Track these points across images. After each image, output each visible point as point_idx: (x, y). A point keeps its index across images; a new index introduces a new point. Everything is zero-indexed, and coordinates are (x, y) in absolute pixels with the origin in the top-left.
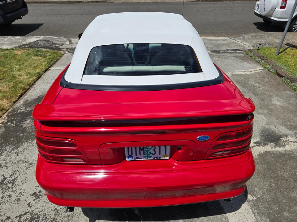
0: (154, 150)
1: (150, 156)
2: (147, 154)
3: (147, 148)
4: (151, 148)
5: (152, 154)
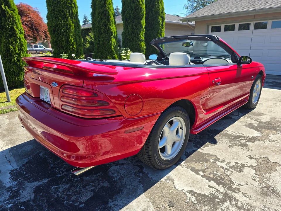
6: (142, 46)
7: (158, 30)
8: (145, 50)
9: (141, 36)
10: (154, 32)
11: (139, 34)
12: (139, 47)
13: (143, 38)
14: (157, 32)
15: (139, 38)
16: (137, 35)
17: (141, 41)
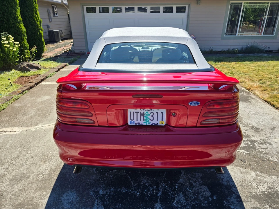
0: (152, 116)
1: (149, 122)
2: (146, 119)
3: (146, 114)
4: (150, 114)
5: (151, 119)
6: (22, 29)
7: (33, 9)
8: (26, 34)
9: (18, 17)
10: (29, 10)
11: (16, 14)
12: (20, 30)
13: (20, 18)
14: (33, 11)
15: (16, 18)
16: (13, 15)
17: (19, 23)
